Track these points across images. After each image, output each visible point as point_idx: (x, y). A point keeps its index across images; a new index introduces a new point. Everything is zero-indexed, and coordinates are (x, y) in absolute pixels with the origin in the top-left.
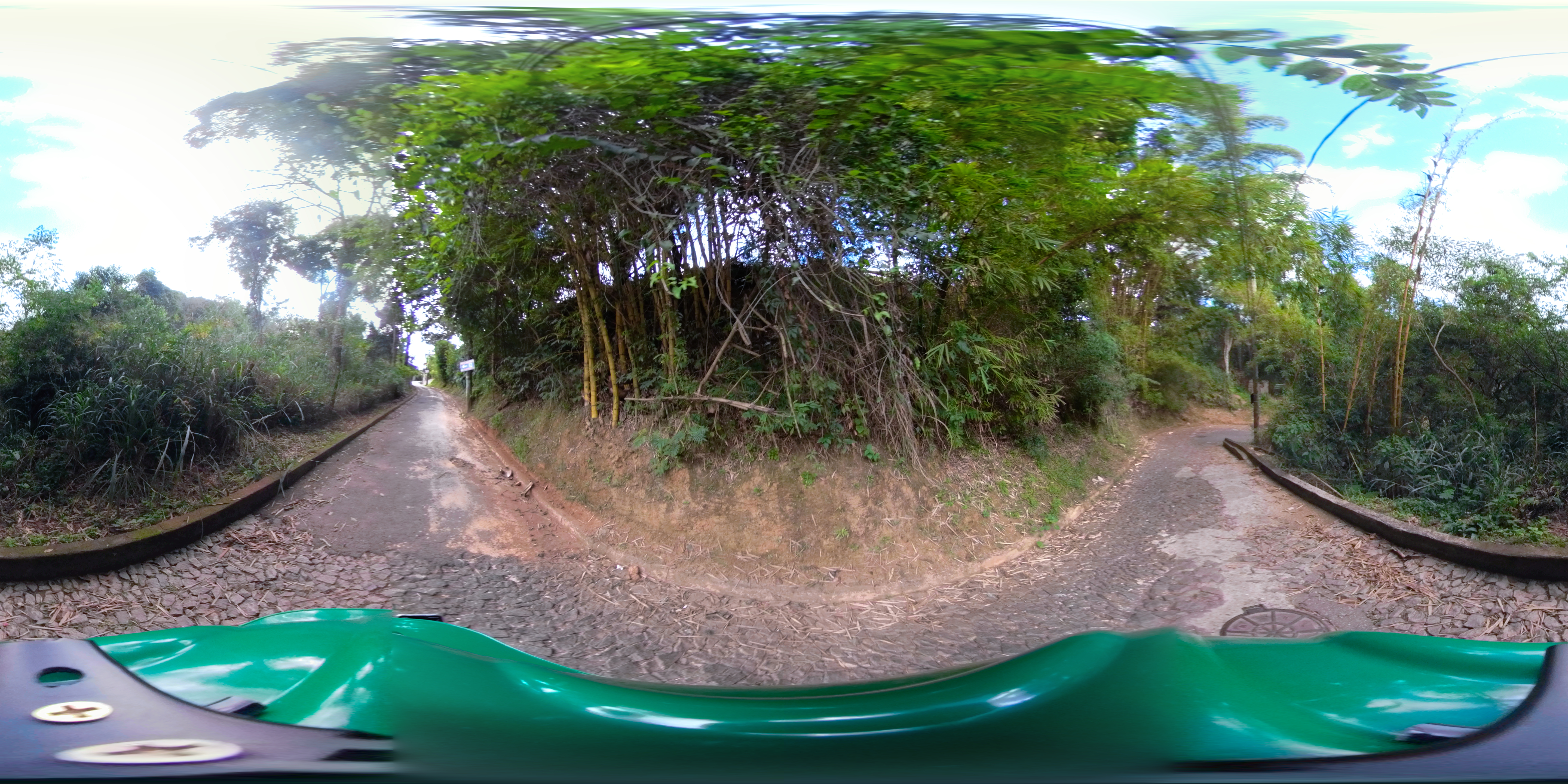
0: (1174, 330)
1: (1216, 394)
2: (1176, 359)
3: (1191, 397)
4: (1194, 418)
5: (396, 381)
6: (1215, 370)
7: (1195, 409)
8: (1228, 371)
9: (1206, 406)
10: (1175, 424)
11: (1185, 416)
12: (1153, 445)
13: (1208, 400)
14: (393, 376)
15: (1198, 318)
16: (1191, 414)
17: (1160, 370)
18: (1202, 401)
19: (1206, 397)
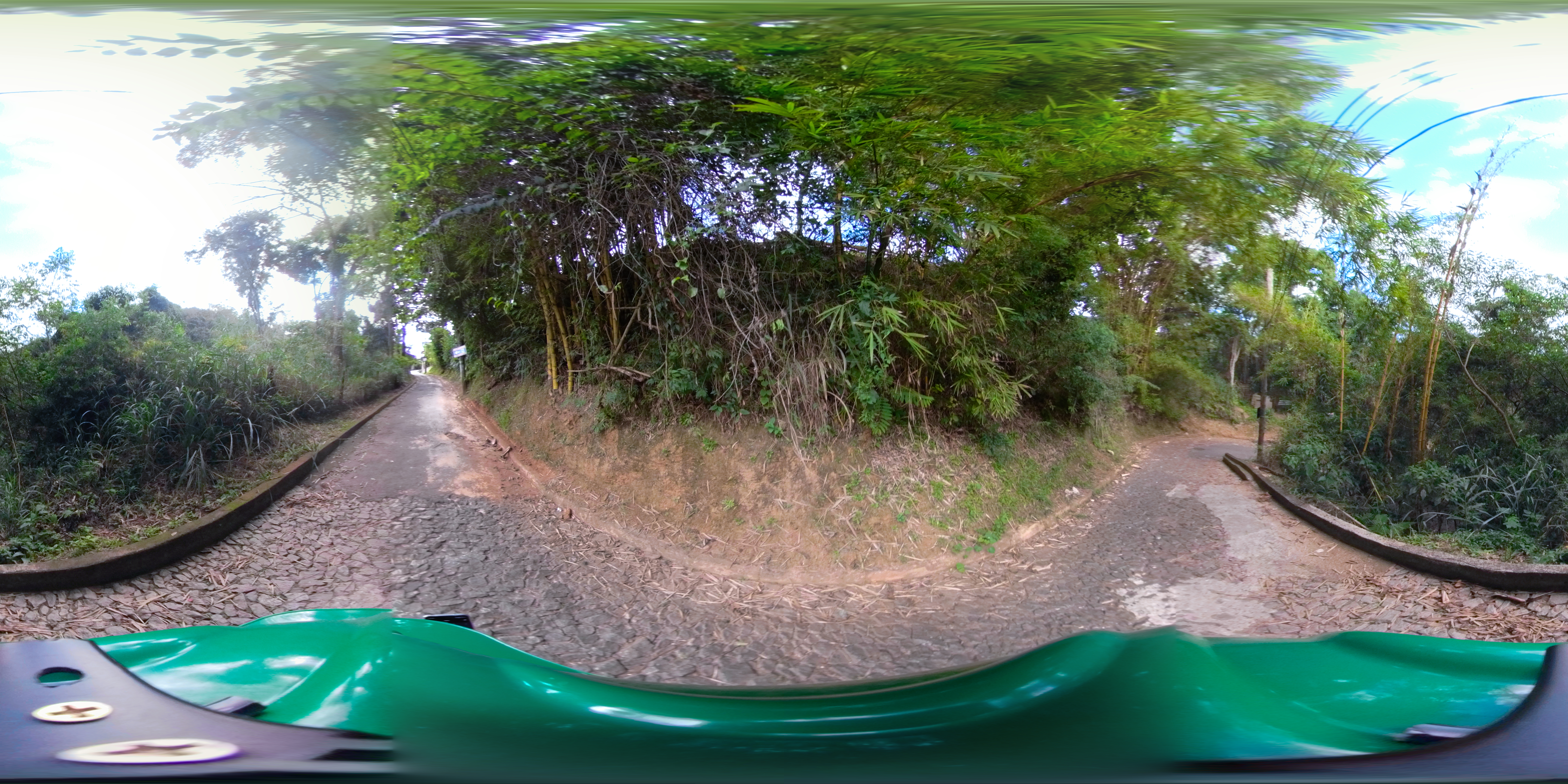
0: (1180, 334)
1: (1218, 406)
2: (1180, 363)
3: (1192, 406)
4: (1192, 428)
5: (395, 372)
6: (1219, 380)
7: (1194, 419)
8: (1232, 383)
9: (1207, 417)
10: (1172, 433)
11: (1184, 426)
12: (1146, 454)
13: (1210, 411)
14: (392, 367)
15: (1207, 323)
16: (1191, 423)
17: (1161, 375)
18: (1203, 411)
19: (1208, 407)
